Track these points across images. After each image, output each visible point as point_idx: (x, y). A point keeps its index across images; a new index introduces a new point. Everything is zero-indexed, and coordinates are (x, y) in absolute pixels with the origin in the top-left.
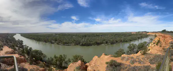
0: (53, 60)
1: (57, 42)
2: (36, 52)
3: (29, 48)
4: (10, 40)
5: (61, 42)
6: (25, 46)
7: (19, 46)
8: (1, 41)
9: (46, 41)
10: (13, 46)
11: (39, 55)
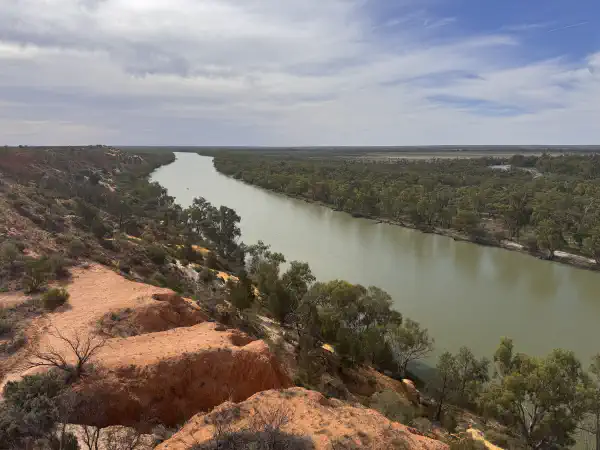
0: (483, 378)
1: (530, 234)
2: (346, 296)
3: (284, 269)
4: (119, 210)
5: (579, 238)
6: (252, 250)
7: (204, 251)
8: (37, 222)
9: (422, 222)
10: (159, 259)
11: (366, 321)
